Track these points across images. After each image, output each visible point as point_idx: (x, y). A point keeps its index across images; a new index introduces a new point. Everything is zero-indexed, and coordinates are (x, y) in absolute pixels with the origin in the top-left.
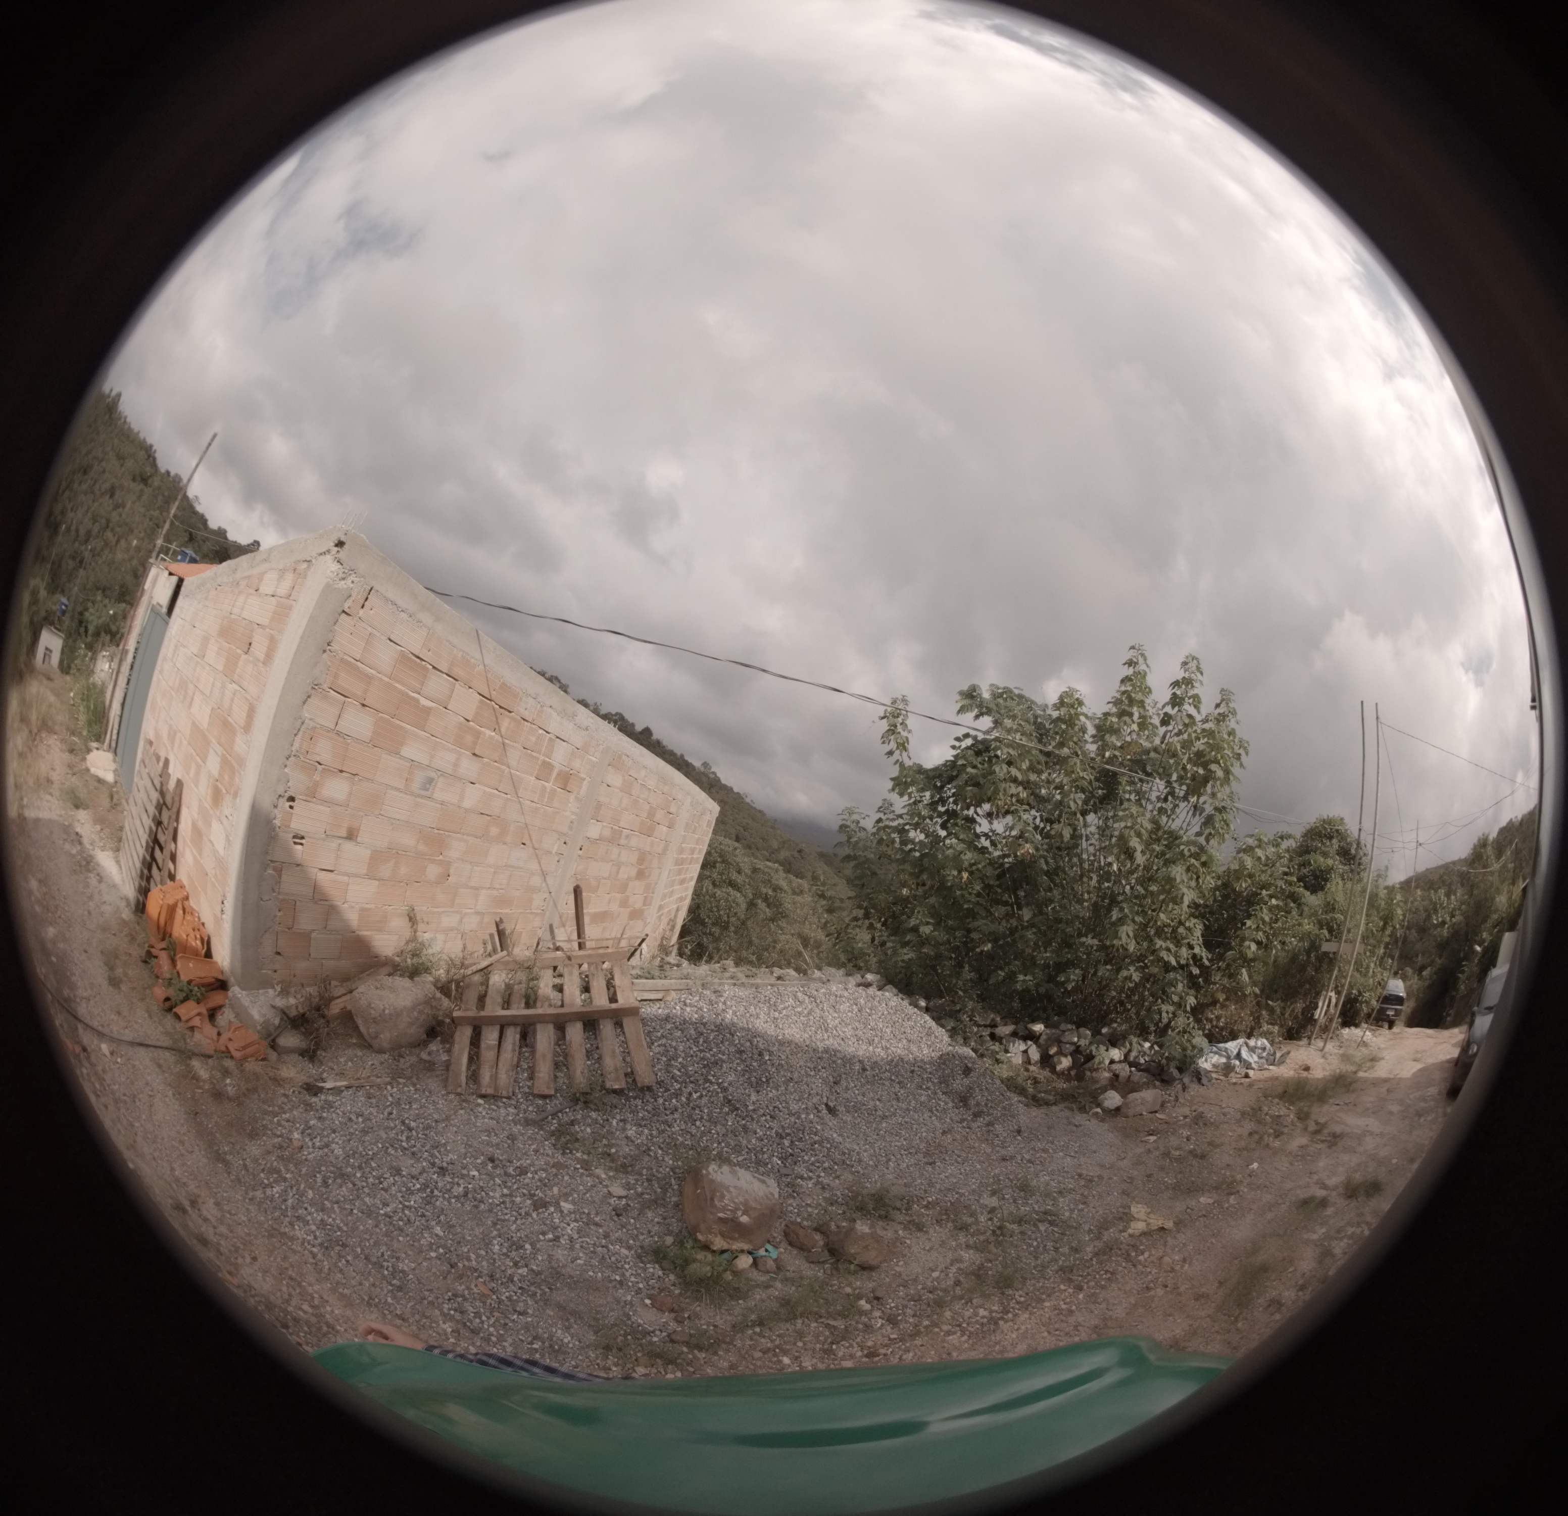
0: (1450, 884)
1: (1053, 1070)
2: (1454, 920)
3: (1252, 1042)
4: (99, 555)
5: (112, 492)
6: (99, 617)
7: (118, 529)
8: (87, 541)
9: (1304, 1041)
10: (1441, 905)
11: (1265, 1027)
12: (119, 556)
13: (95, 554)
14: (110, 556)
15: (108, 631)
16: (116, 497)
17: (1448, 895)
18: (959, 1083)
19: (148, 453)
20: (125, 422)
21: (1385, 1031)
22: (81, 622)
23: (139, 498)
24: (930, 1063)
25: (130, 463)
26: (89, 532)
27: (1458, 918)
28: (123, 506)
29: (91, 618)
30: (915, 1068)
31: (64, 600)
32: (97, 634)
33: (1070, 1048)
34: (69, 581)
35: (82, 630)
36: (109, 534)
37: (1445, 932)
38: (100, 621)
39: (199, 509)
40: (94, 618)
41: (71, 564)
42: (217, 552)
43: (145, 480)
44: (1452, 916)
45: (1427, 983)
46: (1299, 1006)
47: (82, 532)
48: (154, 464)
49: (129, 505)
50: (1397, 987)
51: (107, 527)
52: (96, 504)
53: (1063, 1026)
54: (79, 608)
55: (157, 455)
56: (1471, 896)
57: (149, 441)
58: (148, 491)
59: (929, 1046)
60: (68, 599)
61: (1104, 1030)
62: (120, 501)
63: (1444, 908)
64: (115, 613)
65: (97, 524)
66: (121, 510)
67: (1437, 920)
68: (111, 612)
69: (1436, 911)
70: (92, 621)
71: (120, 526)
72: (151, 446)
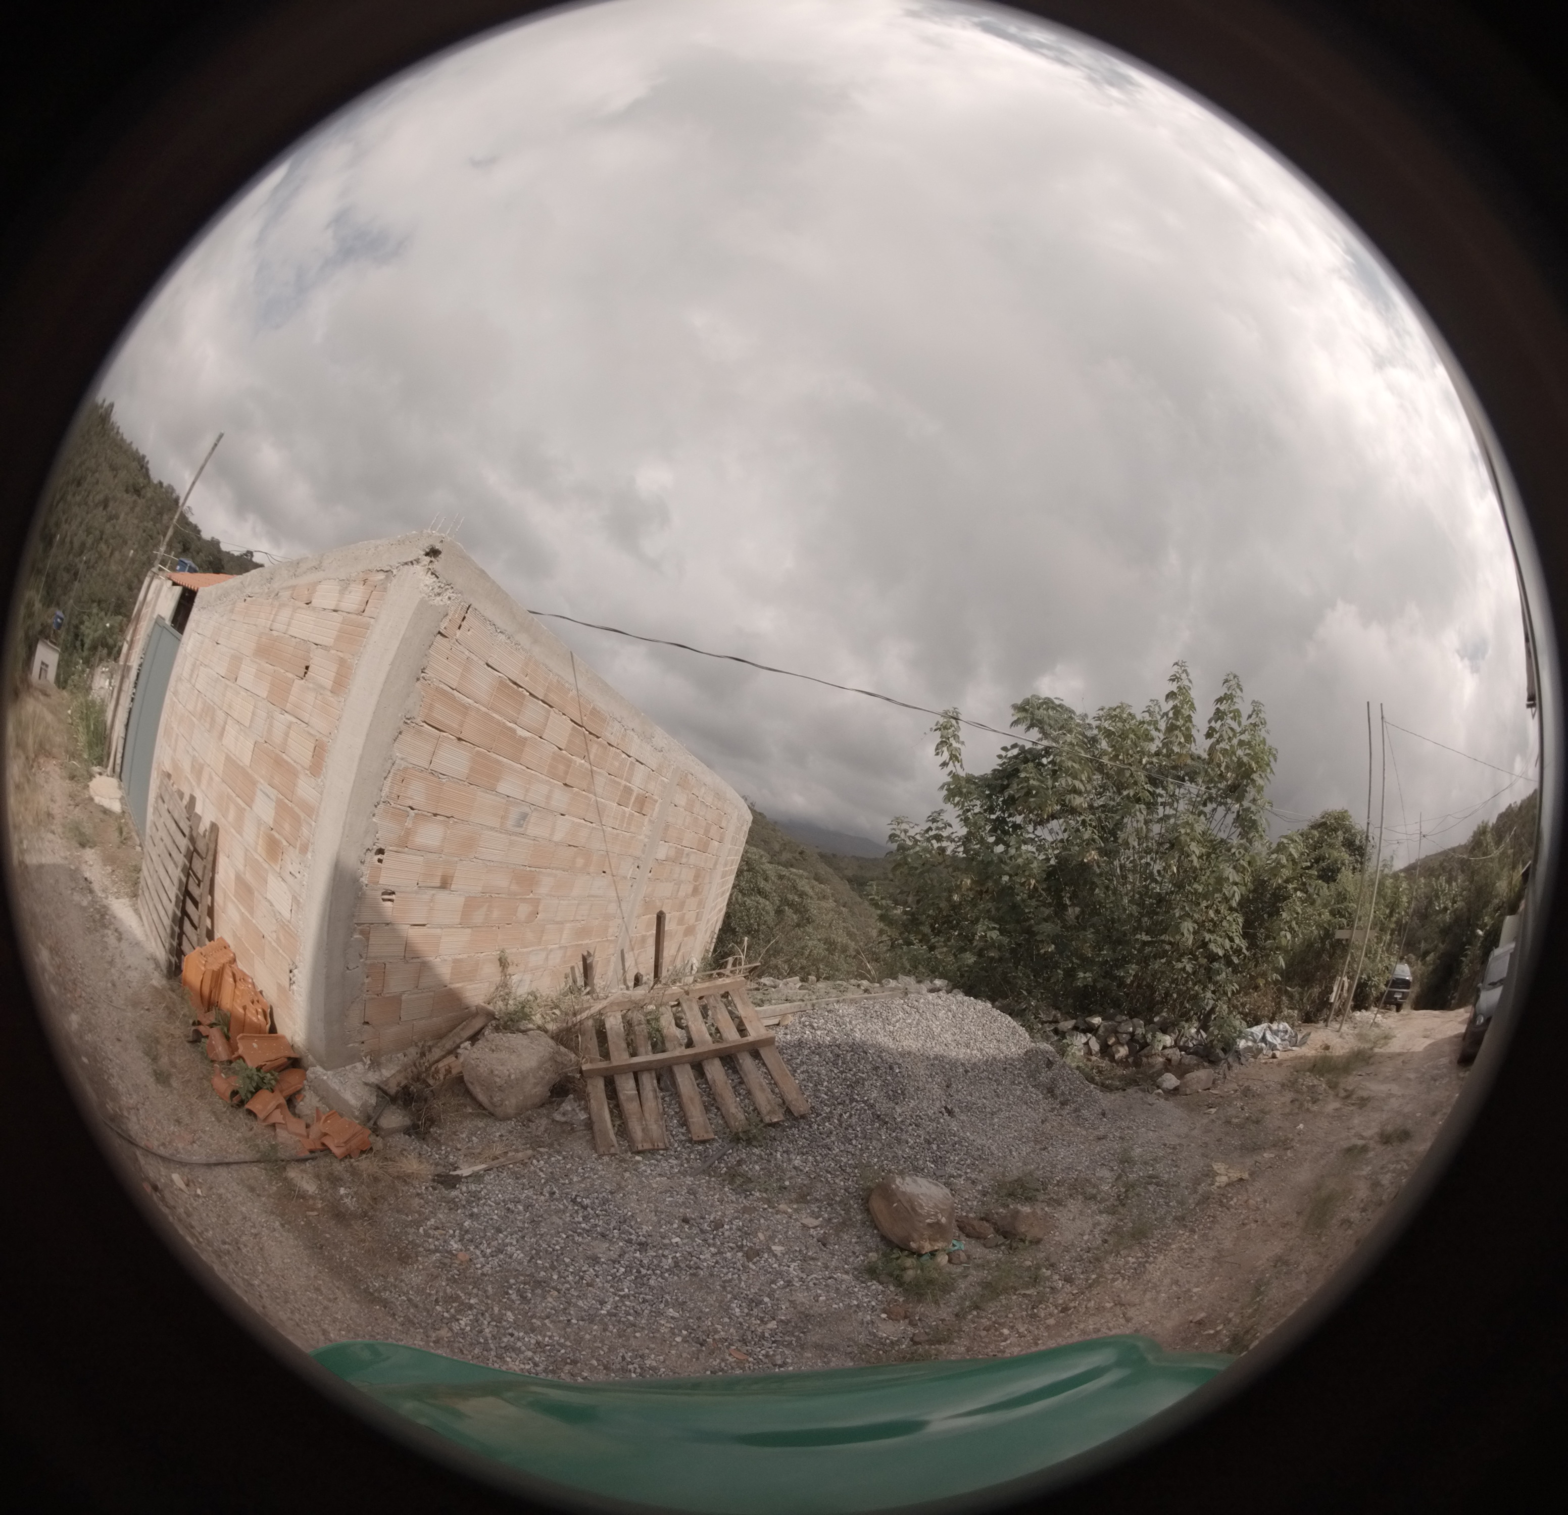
0: (1450, 870)
1: (1112, 1059)
2: (1456, 906)
3: (1275, 1026)
4: (93, 567)
5: (105, 504)
6: (96, 631)
7: (111, 541)
8: (81, 553)
9: (1321, 1024)
10: (1443, 891)
11: (1286, 1012)
12: (114, 568)
13: (90, 566)
14: (105, 568)
15: (105, 645)
16: (109, 509)
17: (1449, 881)
18: (1045, 1076)
19: (141, 464)
20: (118, 433)
21: (1393, 1013)
22: (76, 636)
23: (132, 509)
24: (1019, 1060)
25: (123, 474)
26: (83, 545)
27: (1460, 904)
28: (116, 517)
29: (87, 631)
30: (1007, 1065)
31: (60, 613)
32: (94, 648)
33: (1125, 1037)
34: (65, 594)
35: (78, 643)
36: (103, 546)
37: (1447, 917)
38: (97, 635)
39: (192, 519)
40: (90, 632)
41: (66, 577)
42: (210, 563)
43: (137, 491)
44: (1454, 902)
45: (1431, 968)
46: (1316, 990)
47: (76, 544)
48: (147, 475)
49: (122, 516)
50: (1404, 971)
51: (101, 539)
52: (90, 516)
53: (1119, 1018)
54: (75, 622)
55: (150, 466)
56: (1472, 882)
57: (142, 452)
58: (141, 502)
59: (1016, 1045)
60: (64, 612)
61: (1156, 1019)
62: (114, 512)
63: (1445, 895)
64: (112, 627)
65: (91, 536)
66: (114, 521)
67: (1439, 906)
68: (108, 625)
69: (1437, 897)
70: (89, 635)
71: (114, 538)
72: (144, 457)
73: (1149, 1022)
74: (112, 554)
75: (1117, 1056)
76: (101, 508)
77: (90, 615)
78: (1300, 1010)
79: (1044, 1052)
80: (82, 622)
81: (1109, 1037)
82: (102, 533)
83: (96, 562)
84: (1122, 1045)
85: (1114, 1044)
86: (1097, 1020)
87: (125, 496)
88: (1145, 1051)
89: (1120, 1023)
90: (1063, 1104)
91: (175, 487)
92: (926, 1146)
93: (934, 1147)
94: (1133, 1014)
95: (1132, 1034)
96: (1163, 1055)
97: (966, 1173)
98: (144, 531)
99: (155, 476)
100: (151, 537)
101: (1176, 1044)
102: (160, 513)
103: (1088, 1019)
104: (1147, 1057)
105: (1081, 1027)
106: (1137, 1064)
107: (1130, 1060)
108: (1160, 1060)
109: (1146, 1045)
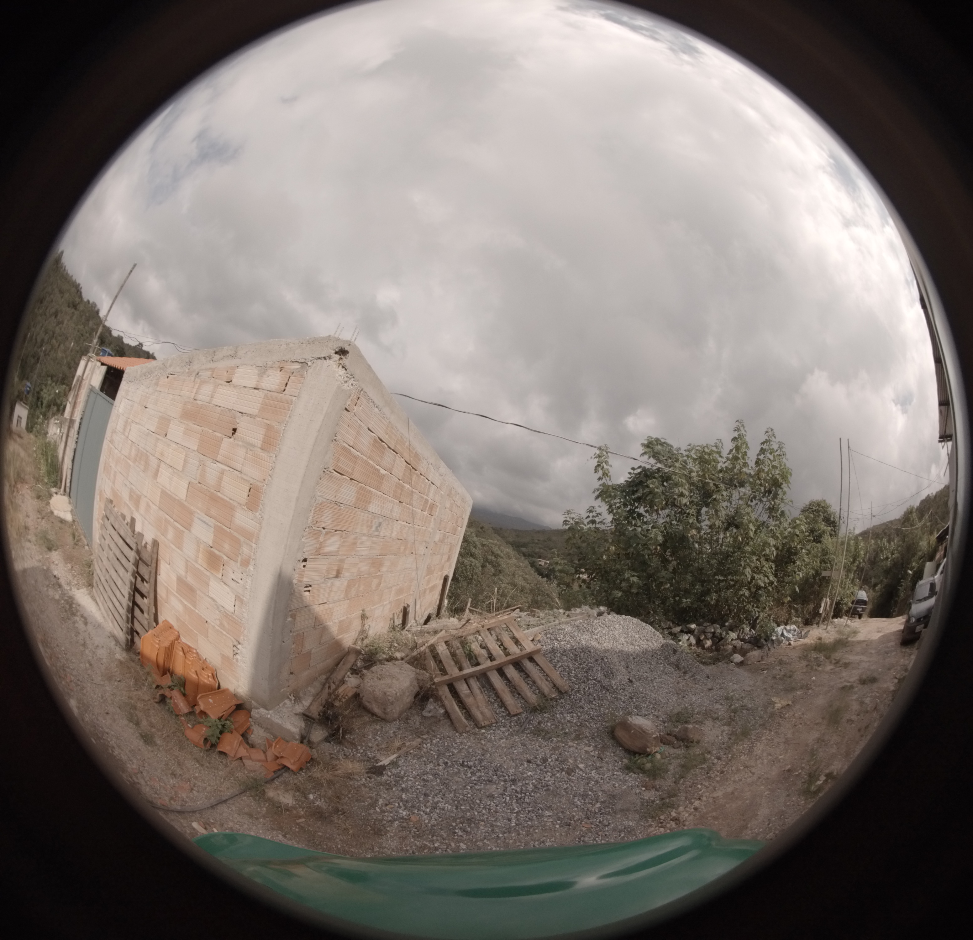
0: (890, 535)
2: (894, 556)
4: (48, 354)
5: (56, 315)
6: (50, 395)
7: (59, 338)
8: (41, 346)
9: (815, 626)
10: (885, 547)
11: (794, 619)
12: (60, 354)
13: (46, 354)
14: (55, 355)
15: (56, 404)
16: (58, 317)
17: (889, 542)
18: (673, 659)
19: (77, 289)
20: (65, 269)
22: (38, 398)
24: (658, 650)
25: (67, 295)
26: (43, 340)
27: (896, 555)
28: (62, 323)
29: (45, 396)
30: (653, 653)
31: (29, 384)
32: (49, 406)
33: (710, 635)
34: (31, 372)
35: (39, 403)
36: (54, 341)
37: (889, 563)
38: (51, 397)
39: (107, 324)
40: (46, 396)
41: (32, 361)
42: (118, 351)
43: (75, 306)
44: (893, 554)
45: (879, 594)
46: (811, 606)
47: (39, 340)
48: (80, 296)
49: (65, 322)
51: (53, 336)
52: (47, 322)
53: (705, 624)
54: (37, 389)
55: (83, 290)
56: (904, 542)
57: (78, 282)
58: (77, 313)
59: (656, 642)
60: (31, 383)
61: (727, 624)
62: (61, 320)
63: (887, 550)
64: (59, 392)
65: (47, 335)
66: (60, 326)
67: (883, 556)
68: (57, 391)
69: (882, 551)
70: (46, 397)
71: (60, 336)
72: (79, 285)
73: (722, 626)
74: (59, 345)
75: (706, 646)
76: (53, 317)
77: (46, 385)
78: (802, 618)
79: (671, 645)
80: (42, 390)
81: (700, 635)
82: (54, 333)
83: (50, 351)
84: (708, 639)
85: (704, 639)
86: (693, 626)
87: (68, 309)
88: (722, 642)
89: (706, 627)
90: (685, 673)
91: (97, 304)
92: (630, 700)
93: (634, 700)
94: (713, 622)
95: (714, 633)
96: (732, 644)
97: (652, 713)
98: (78, 331)
99: (85, 297)
100: (82, 335)
101: (738, 638)
102: (88, 320)
103: (688, 626)
104: (723, 646)
105: (685, 630)
106: (718, 650)
107: (714, 648)
108: (730, 647)
109: (722, 639)
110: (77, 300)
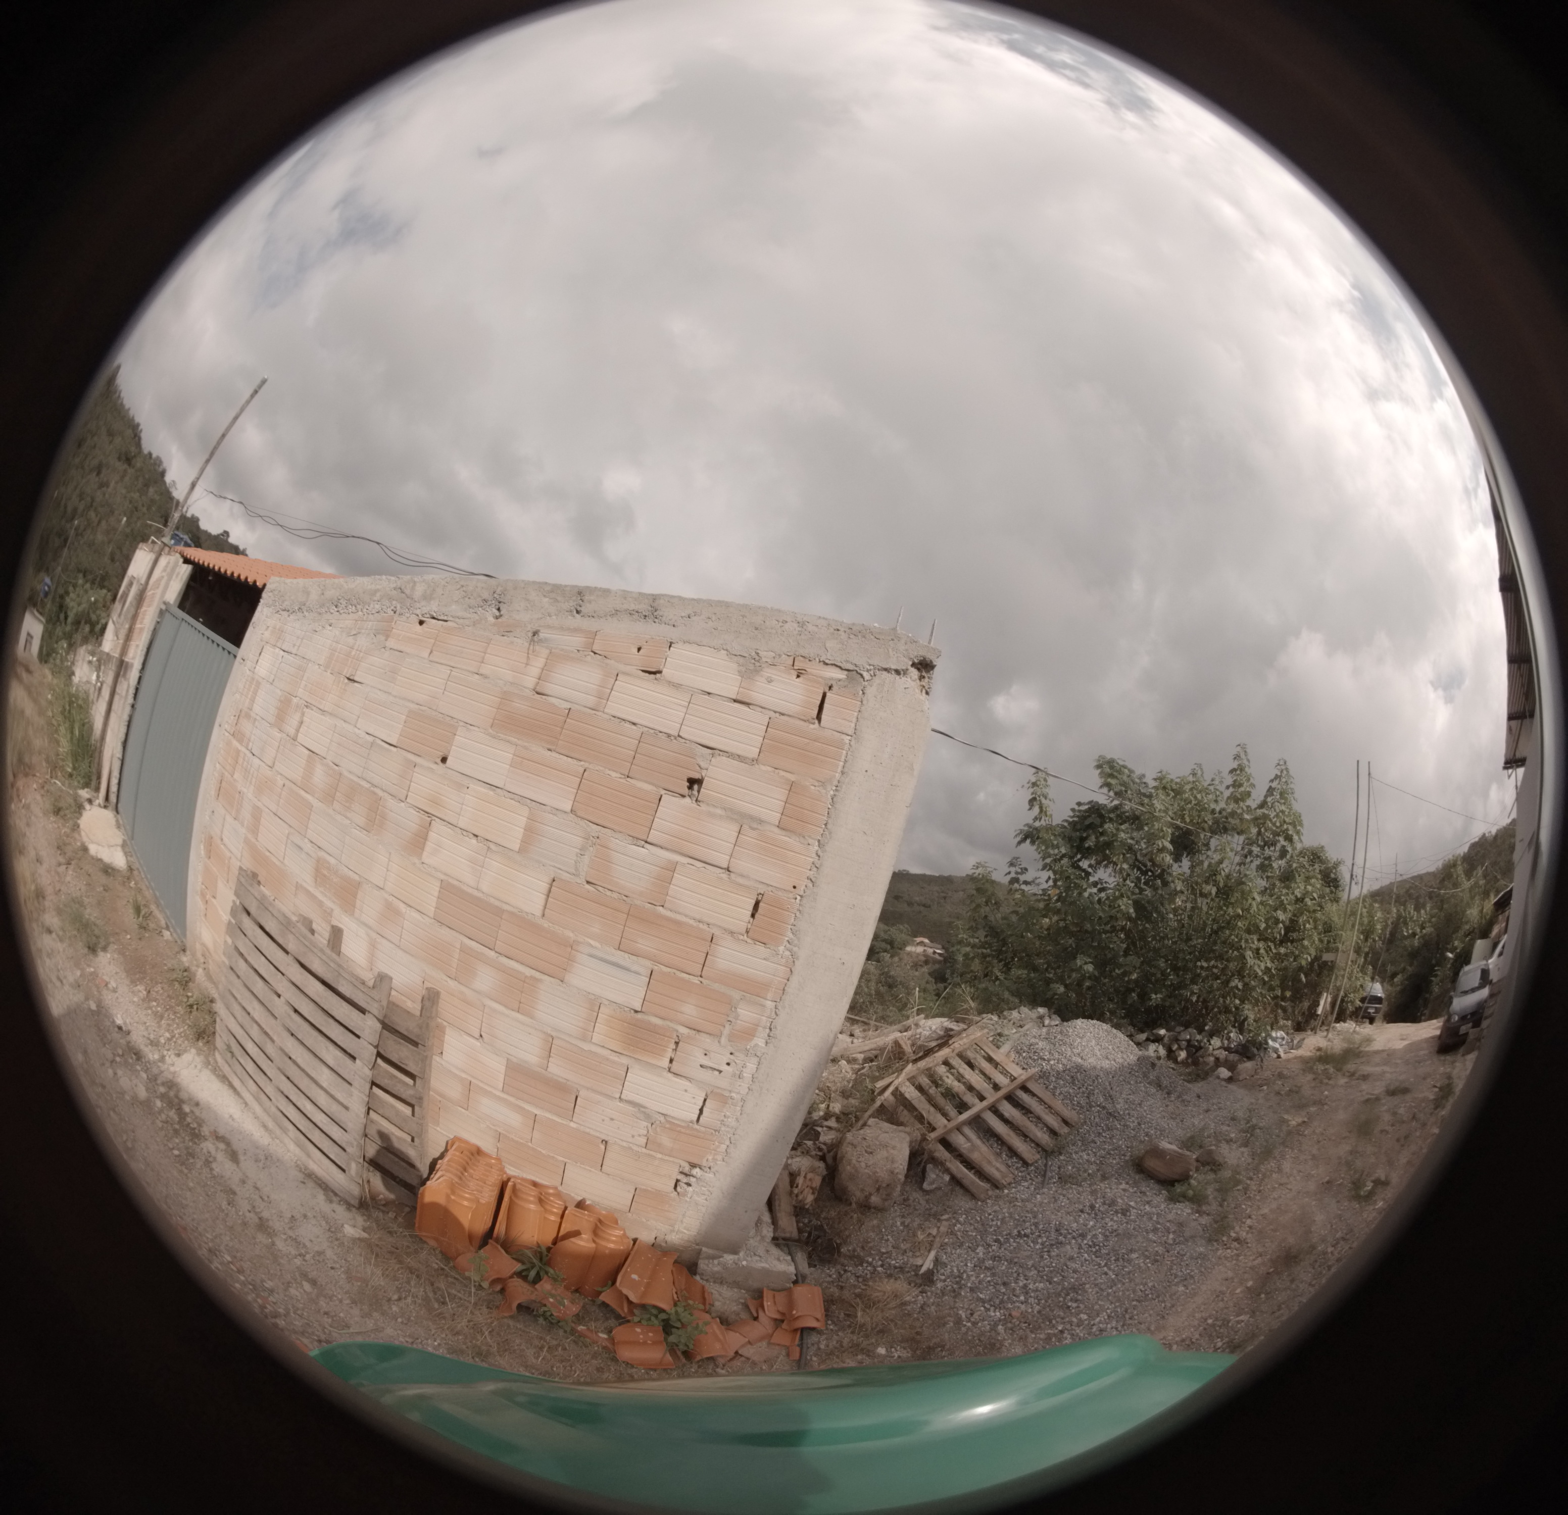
0: (1418, 898)
2: (1424, 931)
4: (81, 534)
5: (99, 470)
6: (79, 604)
7: (100, 509)
8: (72, 518)
9: (1312, 1032)
10: (1411, 918)
11: (1282, 1021)
13: (78, 533)
14: (91, 536)
17: (1417, 909)
19: (135, 432)
20: (119, 397)
22: (61, 607)
25: (118, 440)
26: (75, 509)
27: (1428, 930)
28: (107, 485)
29: (71, 604)
31: (48, 580)
32: (77, 623)
33: (1184, 1043)
34: (54, 560)
35: (62, 616)
36: (92, 514)
37: (1416, 942)
38: (80, 609)
40: (75, 605)
41: (57, 542)
43: (128, 460)
44: (1423, 928)
45: (1398, 988)
46: (1306, 1004)
47: (69, 508)
48: (138, 444)
49: (112, 484)
51: (91, 506)
52: (84, 480)
53: (1177, 1029)
54: (61, 591)
55: (143, 435)
56: (1441, 909)
57: (137, 420)
58: (131, 471)
60: (51, 580)
61: (1207, 1028)
63: (1414, 921)
67: (1407, 932)
68: (92, 599)
69: (1406, 923)
70: (73, 607)
71: (102, 506)
72: (138, 425)
73: (1200, 1030)
74: (99, 522)
75: (1179, 1059)
76: (95, 474)
77: (75, 586)
78: (1293, 1020)
80: (67, 593)
81: (1172, 1044)
82: (93, 500)
83: (85, 530)
84: (1182, 1049)
85: (1176, 1050)
86: (1162, 1032)
88: (1200, 1053)
89: (1179, 1032)
94: (1188, 1024)
95: (1189, 1041)
96: (1214, 1056)
98: (131, 502)
99: (146, 447)
100: (137, 510)
101: (1222, 1046)
102: (146, 485)
103: (1156, 1031)
104: (1203, 1057)
105: (1151, 1038)
106: (1196, 1063)
107: (1190, 1061)
108: (1212, 1059)
109: (1201, 1048)
110: (133, 449)
